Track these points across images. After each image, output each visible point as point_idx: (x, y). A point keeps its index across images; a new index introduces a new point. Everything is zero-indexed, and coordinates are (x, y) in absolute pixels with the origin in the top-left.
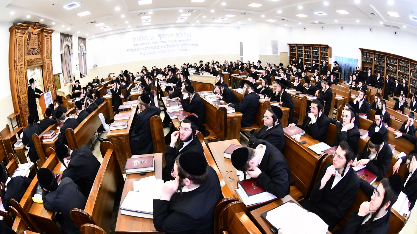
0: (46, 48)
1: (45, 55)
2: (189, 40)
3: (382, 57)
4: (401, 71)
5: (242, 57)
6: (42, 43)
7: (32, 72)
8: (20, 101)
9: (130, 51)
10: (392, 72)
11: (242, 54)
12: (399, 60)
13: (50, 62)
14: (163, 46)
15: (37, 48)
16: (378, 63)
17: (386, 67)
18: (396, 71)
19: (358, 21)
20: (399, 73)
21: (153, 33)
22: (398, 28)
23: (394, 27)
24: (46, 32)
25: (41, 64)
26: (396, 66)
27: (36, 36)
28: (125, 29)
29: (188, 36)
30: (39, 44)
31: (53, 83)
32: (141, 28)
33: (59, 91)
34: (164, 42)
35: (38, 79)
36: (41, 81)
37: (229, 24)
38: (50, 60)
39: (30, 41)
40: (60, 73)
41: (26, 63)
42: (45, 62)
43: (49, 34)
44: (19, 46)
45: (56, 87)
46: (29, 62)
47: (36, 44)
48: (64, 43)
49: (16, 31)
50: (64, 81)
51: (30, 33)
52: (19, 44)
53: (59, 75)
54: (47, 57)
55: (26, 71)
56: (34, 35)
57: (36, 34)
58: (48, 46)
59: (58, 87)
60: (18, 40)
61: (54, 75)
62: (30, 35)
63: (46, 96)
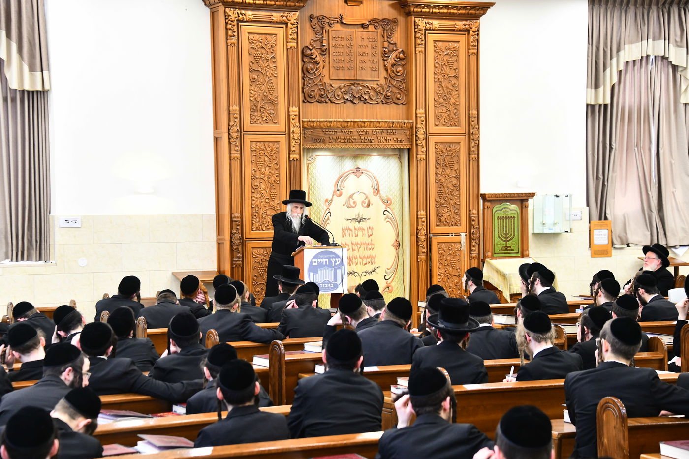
0: (438, 81)
1: (429, 111)
6: (405, 59)
7: (349, 164)
13: (463, 140)
15: (373, 77)
24: (420, 15)
25: (406, 145)
27: (368, 33)
30: (388, 63)
31: (470, 226)
35: (384, 193)
36: (396, 205)
38: (462, 129)
39: (324, 52)
40: (532, 195)
41: (296, 131)
42: (421, 136)
43: (460, 24)
44: (255, 67)
45: (489, 246)
46: (315, 128)
47: (368, 65)
48: (618, 50)
49: (227, 16)
50: (596, 232)
51: (321, 19)
52: (256, 59)
53: (522, 200)
54: (438, 118)
55: (294, 156)
56: (355, 29)
57: (363, 26)
58: (452, 73)
59: (507, 248)
60: (245, 45)
61: (483, 196)
62: (327, 27)
63: (316, 257)
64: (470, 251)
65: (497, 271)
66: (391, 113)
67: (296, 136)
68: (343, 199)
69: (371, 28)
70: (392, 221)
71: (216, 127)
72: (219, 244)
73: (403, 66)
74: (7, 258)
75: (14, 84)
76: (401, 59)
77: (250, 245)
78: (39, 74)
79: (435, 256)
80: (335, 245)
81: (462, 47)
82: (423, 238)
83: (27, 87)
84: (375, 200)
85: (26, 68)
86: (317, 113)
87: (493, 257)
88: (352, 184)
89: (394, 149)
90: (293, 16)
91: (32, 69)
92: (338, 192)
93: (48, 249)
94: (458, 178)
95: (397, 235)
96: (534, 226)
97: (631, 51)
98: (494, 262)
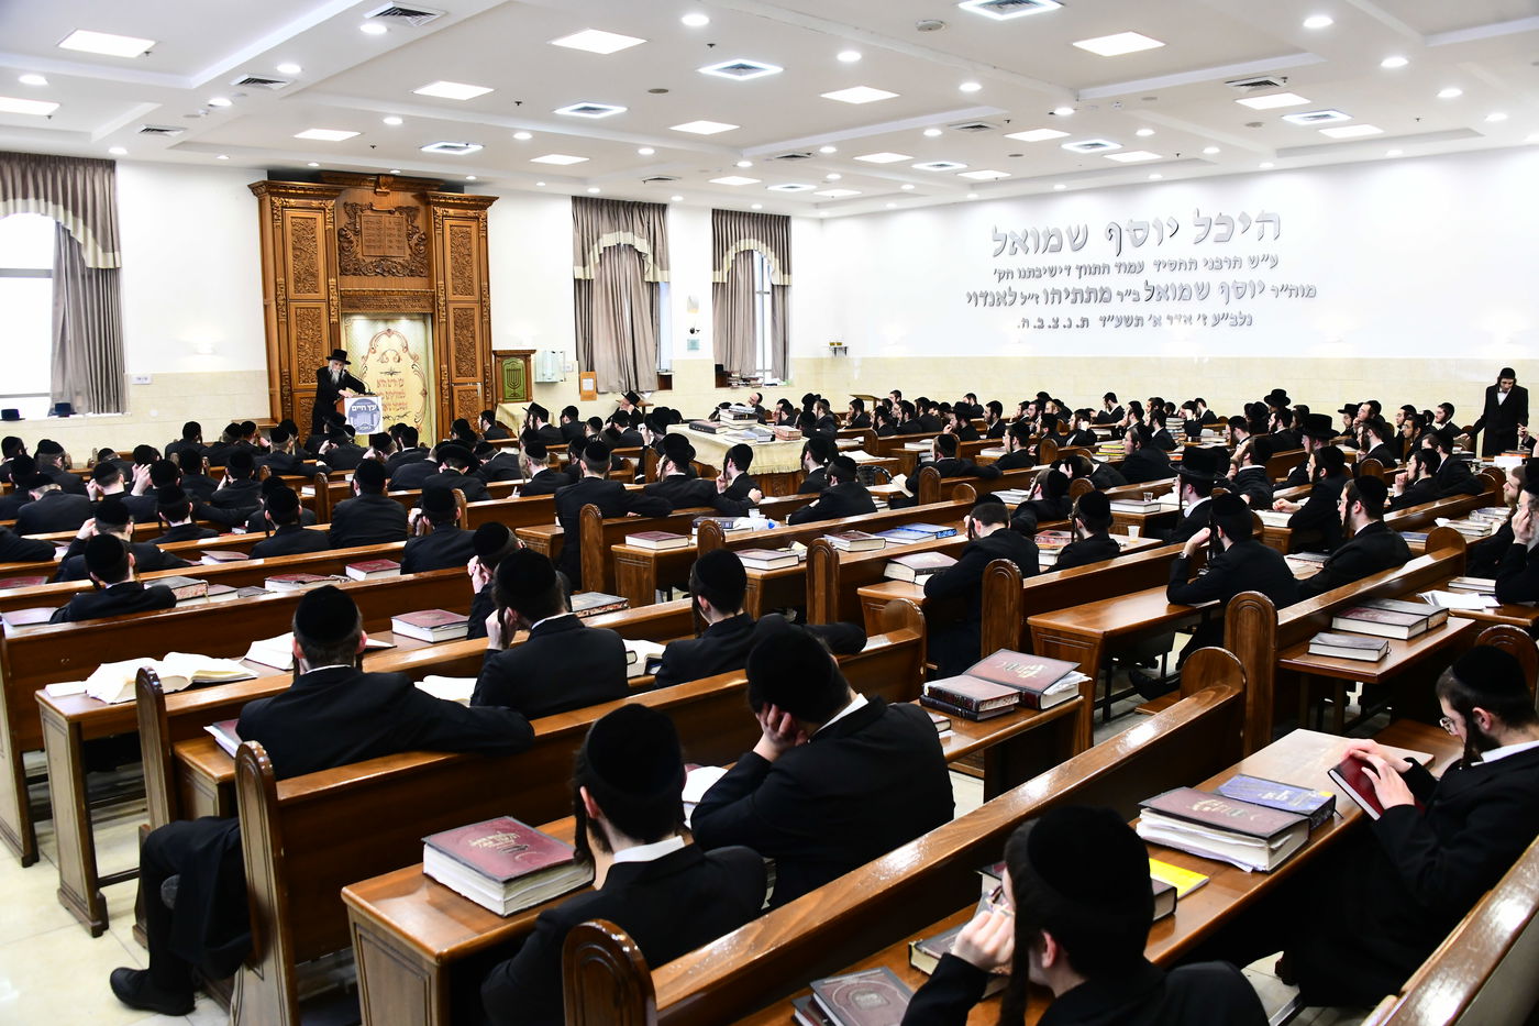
0: (455, 260)
1: (446, 282)
2: (1265, 258)
6: (426, 239)
7: (381, 327)
8: (291, 395)
9: (981, 301)
13: (476, 307)
14: (1129, 293)
15: (400, 254)
24: (439, 204)
25: (429, 311)
27: (394, 219)
30: (412, 244)
31: (485, 377)
34: (1133, 269)
35: (411, 350)
36: (422, 361)
38: (476, 297)
39: (357, 233)
40: (535, 351)
41: (335, 298)
42: (442, 303)
43: (471, 213)
44: (298, 245)
45: (500, 393)
46: (350, 296)
47: (395, 244)
48: (598, 238)
49: (272, 203)
50: (584, 381)
51: (354, 206)
52: (299, 239)
53: (526, 355)
54: (455, 288)
55: (334, 320)
56: (383, 215)
57: (390, 212)
58: (467, 252)
59: (515, 394)
60: (289, 227)
61: (495, 352)
62: (359, 213)
63: (355, 404)
64: (485, 397)
65: (508, 413)
66: (415, 284)
67: (335, 303)
68: (377, 356)
69: (397, 214)
70: (419, 373)
71: (265, 295)
72: (271, 395)
73: (424, 245)
74: (90, 411)
75: (90, 264)
76: (423, 240)
77: (298, 395)
78: (111, 254)
79: (456, 402)
80: (371, 394)
81: (474, 231)
82: (446, 387)
83: (101, 266)
84: (405, 356)
85: (100, 250)
86: (353, 284)
87: (503, 402)
88: (384, 343)
89: (419, 314)
90: (331, 204)
91: (105, 250)
92: (373, 350)
93: (124, 403)
94: (473, 338)
95: (424, 385)
96: (536, 377)
97: (608, 240)
98: (504, 405)
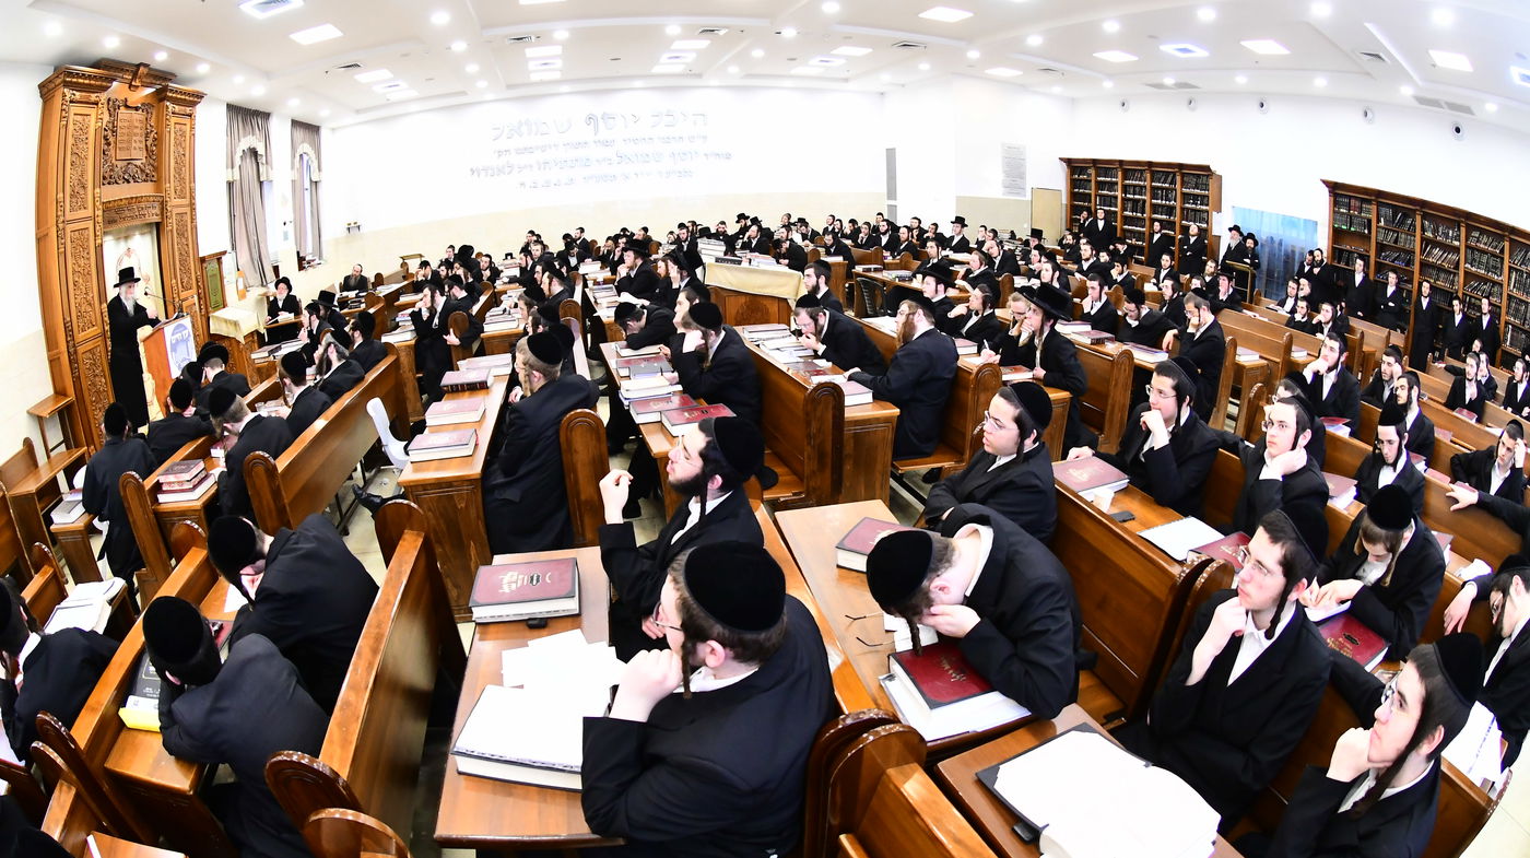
0: (176, 159)
1: (171, 186)
2: (698, 136)
3: (1407, 214)
4: (1474, 269)
5: (892, 202)
6: (158, 141)
7: (123, 245)
8: (76, 352)
9: (483, 173)
10: (1440, 269)
11: (892, 193)
12: (1470, 229)
13: (188, 210)
14: (604, 160)
15: (140, 156)
16: (1391, 236)
17: (1422, 252)
18: (1457, 266)
19: (1320, 82)
20: (1467, 274)
21: (568, 110)
22: (1467, 110)
23: (1453, 107)
24: (175, 101)
25: (156, 219)
26: (1456, 250)
27: (138, 116)
28: (463, 93)
29: (695, 123)
30: (149, 143)
31: (198, 287)
32: (524, 92)
33: (217, 318)
34: (606, 144)
36: (152, 280)
37: (846, 80)
38: (186, 201)
39: (114, 133)
41: (99, 214)
42: (169, 209)
43: (188, 109)
44: (75, 149)
45: (209, 302)
46: (110, 209)
47: (138, 145)
48: (239, 142)
49: (64, 96)
50: (239, 280)
53: (218, 258)
54: (176, 191)
56: (133, 112)
57: (136, 108)
59: (216, 302)
61: (201, 259)
62: (117, 110)
64: (201, 309)
65: (226, 321)
69: (140, 112)
72: (51, 362)
76: (156, 139)
77: (80, 350)
81: (187, 130)
87: (213, 312)
94: (188, 246)
98: (218, 314)
